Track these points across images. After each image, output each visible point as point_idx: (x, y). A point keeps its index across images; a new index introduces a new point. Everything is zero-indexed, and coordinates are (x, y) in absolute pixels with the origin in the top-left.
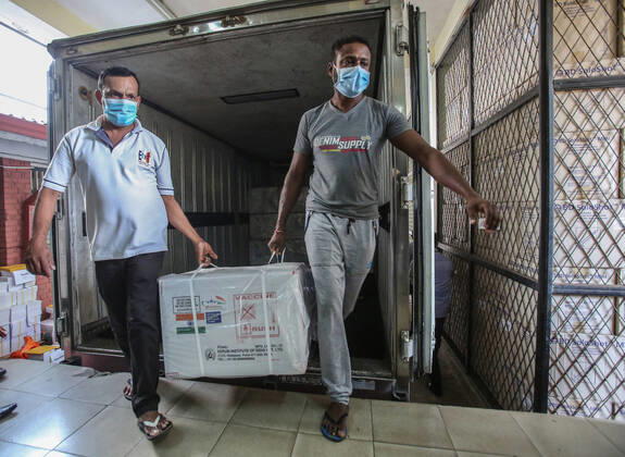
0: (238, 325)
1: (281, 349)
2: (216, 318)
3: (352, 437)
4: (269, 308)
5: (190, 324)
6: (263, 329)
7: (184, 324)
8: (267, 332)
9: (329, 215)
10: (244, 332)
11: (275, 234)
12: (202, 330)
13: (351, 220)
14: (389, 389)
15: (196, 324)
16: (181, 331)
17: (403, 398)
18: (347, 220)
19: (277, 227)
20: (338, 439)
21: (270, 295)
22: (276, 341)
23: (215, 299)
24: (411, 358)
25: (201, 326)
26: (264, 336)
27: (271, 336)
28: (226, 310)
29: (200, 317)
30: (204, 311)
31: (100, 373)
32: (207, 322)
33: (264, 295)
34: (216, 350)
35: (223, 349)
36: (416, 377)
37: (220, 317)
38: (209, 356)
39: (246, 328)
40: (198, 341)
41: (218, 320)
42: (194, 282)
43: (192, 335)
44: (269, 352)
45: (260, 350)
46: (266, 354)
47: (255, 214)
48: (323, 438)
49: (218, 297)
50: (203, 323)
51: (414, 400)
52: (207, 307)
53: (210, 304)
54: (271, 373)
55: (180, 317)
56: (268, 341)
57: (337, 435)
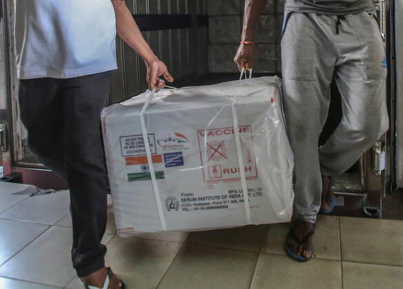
0: (205, 166)
1: (260, 194)
2: (177, 160)
3: (318, 257)
4: (243, 145)
5: (145, 168)
6: (237, 170)
7: (137, 168)
8: (243, 174)
9: (314, 16)
10: (212, 175)
11: (242, 45)
12: (160, 175)
13: (342, 17)
14: (359, 205)
15: (152, 168)
16: (133, 177)
17: (374, 214)
18: (335, 18)
19: (244, 36)
20: (303, 259)
21: (243, 129)
22: (254, 184)
23: (173, 136)
24: (383, 171)
25: (159, 169)
26: (238, 179)
27: (247, 178)
28: (188, 149)
29: (156, 159)
30: (161, 152)
31: (43, 191)
32: (166, 166)
33: (236, 129)
34: (179, 198)
35: (188, 198)
36: (388, 192)
37: (181, 158)
38: (171, 206)
39: (215, 170)
40: (156, 188)
41: (180, 162)
42: (146, 116)
43: (147, 182)
44: (246, 198)
45: (235, 196)
46: (243, 201)
47: (215, 16)
48: (287, 259)
49: (178, 135)
50: (161, 166)
51: (386, 216)
52: (165, 147)
53: (169, 143)
54: (250, 223)
55: (130, 161)
56: (244, 185)
57: (302, 255)
